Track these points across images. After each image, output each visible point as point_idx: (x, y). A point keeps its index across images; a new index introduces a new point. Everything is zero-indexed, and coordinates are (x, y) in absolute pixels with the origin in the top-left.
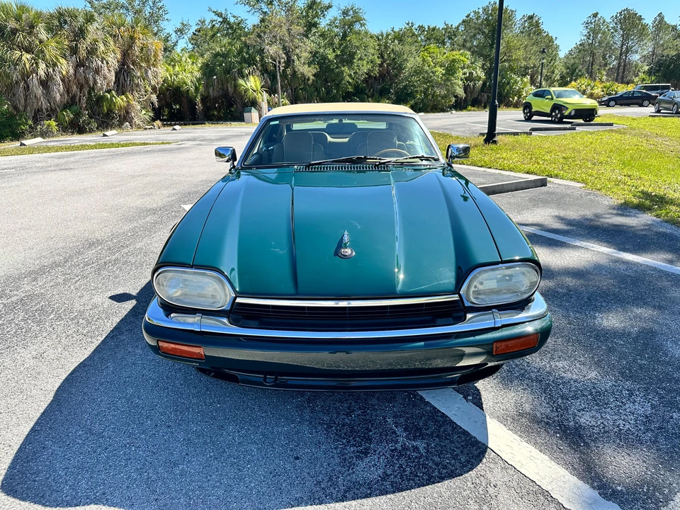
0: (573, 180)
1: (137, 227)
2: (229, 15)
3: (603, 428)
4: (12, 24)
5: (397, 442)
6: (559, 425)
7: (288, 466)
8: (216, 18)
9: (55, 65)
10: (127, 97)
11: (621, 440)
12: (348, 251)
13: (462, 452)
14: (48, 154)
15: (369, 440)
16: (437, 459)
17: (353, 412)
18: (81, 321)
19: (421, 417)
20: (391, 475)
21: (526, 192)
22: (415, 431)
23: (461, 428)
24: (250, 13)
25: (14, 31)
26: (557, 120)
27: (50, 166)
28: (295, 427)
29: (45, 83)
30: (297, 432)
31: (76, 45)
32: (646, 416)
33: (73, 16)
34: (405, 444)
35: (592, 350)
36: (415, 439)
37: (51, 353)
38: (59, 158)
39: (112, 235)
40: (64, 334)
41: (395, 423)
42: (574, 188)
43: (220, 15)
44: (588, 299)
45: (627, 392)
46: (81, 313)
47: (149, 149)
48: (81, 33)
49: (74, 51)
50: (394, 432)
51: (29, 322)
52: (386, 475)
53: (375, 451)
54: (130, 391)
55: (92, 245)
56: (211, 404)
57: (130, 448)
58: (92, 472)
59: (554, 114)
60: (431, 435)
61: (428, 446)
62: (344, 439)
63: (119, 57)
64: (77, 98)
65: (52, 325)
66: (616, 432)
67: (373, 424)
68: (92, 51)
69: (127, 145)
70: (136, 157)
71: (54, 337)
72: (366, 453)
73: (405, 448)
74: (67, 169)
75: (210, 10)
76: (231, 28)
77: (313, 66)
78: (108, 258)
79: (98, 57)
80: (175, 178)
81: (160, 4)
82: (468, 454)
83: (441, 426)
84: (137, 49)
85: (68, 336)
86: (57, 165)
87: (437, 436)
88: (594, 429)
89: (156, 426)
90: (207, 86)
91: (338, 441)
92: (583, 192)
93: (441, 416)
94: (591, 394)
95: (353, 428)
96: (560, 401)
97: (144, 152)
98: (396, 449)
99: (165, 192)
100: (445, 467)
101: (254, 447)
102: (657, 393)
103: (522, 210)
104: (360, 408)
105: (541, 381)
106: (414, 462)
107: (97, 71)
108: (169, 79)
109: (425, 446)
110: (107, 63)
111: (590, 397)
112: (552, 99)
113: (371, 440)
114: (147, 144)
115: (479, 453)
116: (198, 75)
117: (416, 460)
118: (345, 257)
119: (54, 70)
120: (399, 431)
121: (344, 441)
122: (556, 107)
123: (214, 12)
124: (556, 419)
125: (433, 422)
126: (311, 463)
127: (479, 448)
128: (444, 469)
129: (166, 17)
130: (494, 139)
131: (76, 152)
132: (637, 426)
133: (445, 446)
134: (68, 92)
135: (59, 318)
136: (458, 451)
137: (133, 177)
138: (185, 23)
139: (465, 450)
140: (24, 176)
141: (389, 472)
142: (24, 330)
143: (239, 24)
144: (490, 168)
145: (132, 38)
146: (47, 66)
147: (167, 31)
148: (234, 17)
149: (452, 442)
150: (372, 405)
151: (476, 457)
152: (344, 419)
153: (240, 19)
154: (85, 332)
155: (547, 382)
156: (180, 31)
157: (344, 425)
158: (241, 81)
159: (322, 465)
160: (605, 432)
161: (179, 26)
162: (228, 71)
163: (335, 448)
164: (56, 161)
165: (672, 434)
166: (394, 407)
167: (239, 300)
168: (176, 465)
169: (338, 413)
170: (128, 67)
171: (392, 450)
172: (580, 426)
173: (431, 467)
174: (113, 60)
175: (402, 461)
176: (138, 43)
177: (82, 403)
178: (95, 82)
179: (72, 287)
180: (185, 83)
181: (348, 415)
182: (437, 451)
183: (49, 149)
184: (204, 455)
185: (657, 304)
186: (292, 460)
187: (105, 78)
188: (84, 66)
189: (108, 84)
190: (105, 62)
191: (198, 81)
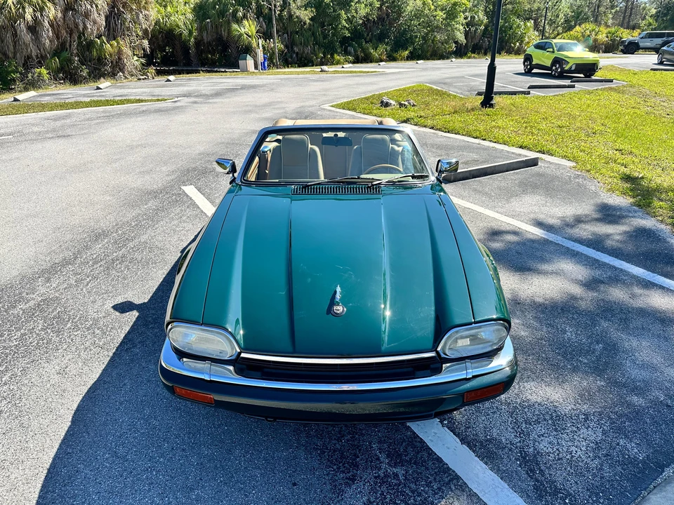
0: (565, 157)
1: (139, 214)
3: (558, 455)
5: (380, 469)
6: (520, 452)
7: (287, 492)
9: (42, 10)
10: (118, 43)
11: (571, 467)
12: (339, 309)
13: (435, 479)
14: (42, 114)
15: (356, 466)
16: (413, 486)
17: (343, 437)
18: (97, 332)
19: (402, 442)
20: (374, 502)
21: (517, 173)
22: (396, 458)
23: (436, 454)
26: (557, 74)
27: (47, 132)
28: (293, 453)
29: (34, 29)
30: (295, 457)
32: (597, 442)
34: (387, 471)
35: (558, 369)
36: (395, 465)
37: (73, 369)
38: (56, 119)
39: (116, 225)
40: (83, 346)
41: (380, 449)
42: (565, 168)
44: (562, 309)
45: (583, 417)
46: (96, 321)
47: (144, 108)
50: (378, 459)
51: (49, 331)
52: (370, 502)
53: (361, 478)
54: (147, 411)
55: (98, 236)
56: (219, 425)
57: (151, 472)
58: (121, 496)
59: (554, 68)
60: (409, 462)
61: (406, 473)
62: (335, 465)
64: (68, 44)
65: (70, 335)
66: (568, 459)
67: (360, 450)
69: (122, 102)
70: (132, 120)
71: (74, 349)
72: (353, 479)
73: (387, 476)
74: (64, 136)
77: (309, 9)
78: (115, 254)
80: (173, 150)
82: (440, 481)
83: (418, 453)
85: (86, 348)
86: (54, 130)
87: (415, 463)
88: (549, 456)
89: (173, 449)
90: (200, 30)
91: (330, 467)
92: (572, 173)
93: (419, 442)
94: (551, 418)
95: (342, 453)
96: (524, 425)
97: (140, 113)
98: (379, 476)
99: (164, 169)
100: (420, 495)
101: (257, 472)
102: (609, 418)
103: (511, 197)
104: (349, 433)
105: (509, 403)
106: (394, 489)
107: (87, 15)
108: (161, 21)
109: (404, 472)
110: (97, 6)
111: (550, 422)
112: (553, 52)
113: (358, 466)
114: (142, 101)
115: (450, 481)
116: (190, 16)
117: (396, 487)
118: (336, 315)
119: (42, 15)
120: (383, 457)
121: (335, 467)
122: (557, 61)
124: (518, 444)
125: (412, 448)
126: (307, 489)
127: (450, 475)
128: (418, 496)
130: (492, 102)
131: (71, 111)
132: (587, 453)
133: (421, 473)
134: (58, 38)
135: (76, 328)
136: (431, 478)
137: (132, 147)
139: (438, 477)
140: (23, 146)
141: (372, 500)
142: (45, 341)
144: (485, 140)
146: (34, 10)
149: (427, 469)
150: (360, 430)
151: (447, 484)
152: (335, 444)
154: (101, 344)
155: (515, 405)
157: (335, 451)
158: (235, 26)
159: (315, 492)
160: (559, 459)
162: (222, 13)
163: (327, 475)
164: (53, 124)
165: (616, 462)
166: (379, 431)
167: (243, 355)
168: (192, 490)
169: (330, 438)
170: (118, 10)
171: (375, 477)
172: (538, 452)
173: (408, 495)
174: (103, 2)
175: (384, 488)
177: (105, 424)
178: (85, 27)
179: (84, 289)
180: (178, 26)
181: (339, 440)
182: (413, 478)
183: (43, 107)
184: (215, 480)
185: (624, 317)
186: (290, 486)
187: (95, 22)
188: (73, 9)
189: (98, 29)
190: (94, 6)
191: (191, 24)
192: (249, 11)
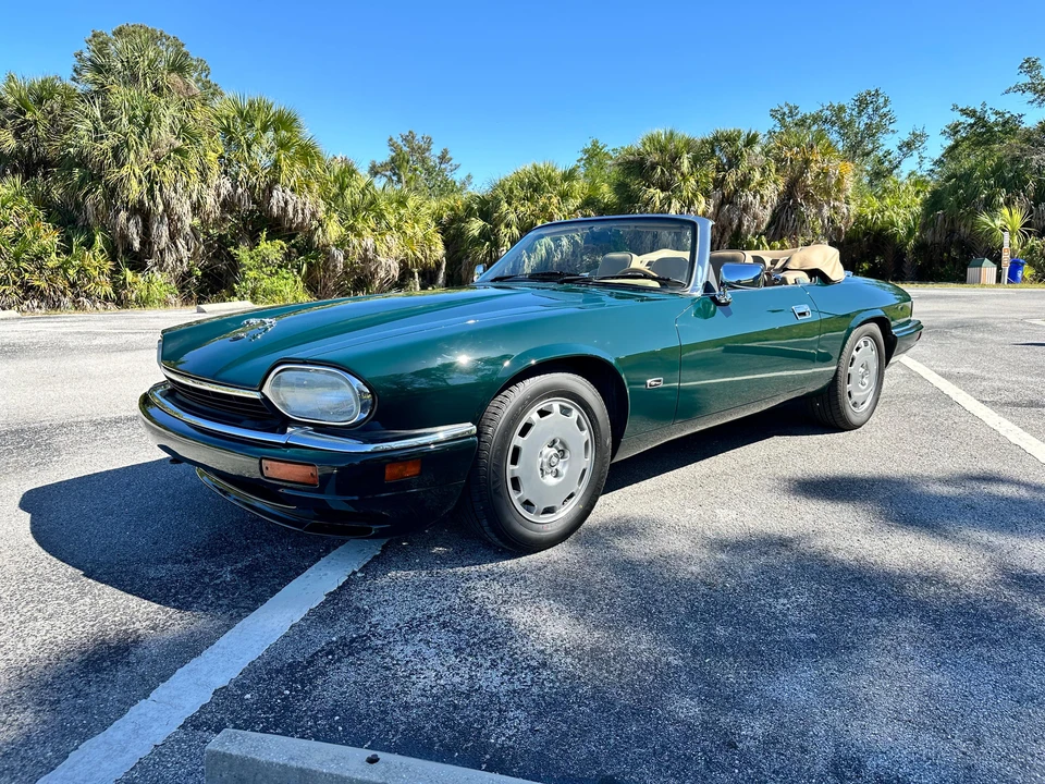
2: (989, 112)
4: (656, 157)
8: (963, 119)
9: (691, 203)
23: (284, 587)
24: (1034, 104)
25: (653, 167)
31: (725, 176)
33: (731, 139)
43: (972, 113)
48: (734, 161)
49: (719, 183)
63: (781, 188)
68: (744, 183)
75: (955, 108)
76: (990, 130)
79: (750, 190)
81: (885, 110)
84: (809, 178)
87: (253, 581)
88: (383, 658)
90: (924, 227)
94: (486, 639)
96: (432, 624)
107: (746, 208)
108: (870, 217)
110: (762, 197)
111: (474, 640)
116: (918, 209)
123: (962, 110)
124: (380, 630)
129: (891, 127)
132: (434, 687)
138: (918, 132)
139: (240, 599)
143: (1006, 123)
145: (807, 162)
146: (682, 206)
147: (885, 148)
148: (997, 113)
149: (250, 590)
153: (1007, 116)
156: (908, 146)
158: (984, 218)
160: (384, 668)
161: (906, 138)
162: (967, 201)
170: (796, 201)
174: (772, 193)
176: (815, 168)
178: (740, 224)
180: (892, 224)
187: (755, 217)
188: (731, 203)
189: (758, 226)
190: (758, 197)
191: (914, 220)
192: (1018, 195)
